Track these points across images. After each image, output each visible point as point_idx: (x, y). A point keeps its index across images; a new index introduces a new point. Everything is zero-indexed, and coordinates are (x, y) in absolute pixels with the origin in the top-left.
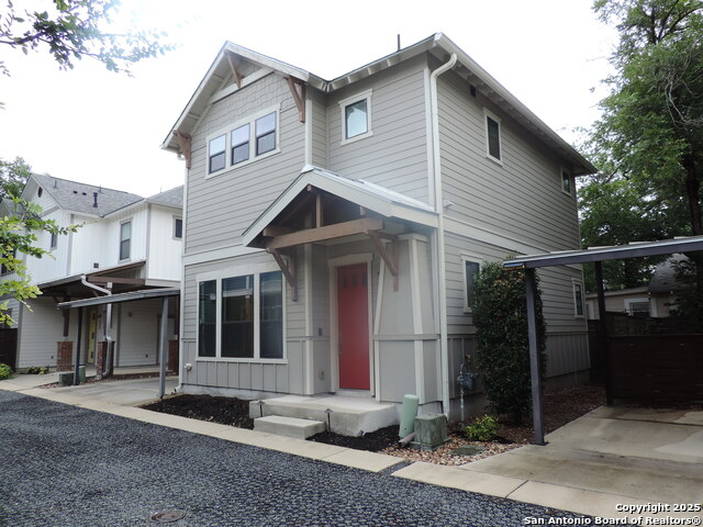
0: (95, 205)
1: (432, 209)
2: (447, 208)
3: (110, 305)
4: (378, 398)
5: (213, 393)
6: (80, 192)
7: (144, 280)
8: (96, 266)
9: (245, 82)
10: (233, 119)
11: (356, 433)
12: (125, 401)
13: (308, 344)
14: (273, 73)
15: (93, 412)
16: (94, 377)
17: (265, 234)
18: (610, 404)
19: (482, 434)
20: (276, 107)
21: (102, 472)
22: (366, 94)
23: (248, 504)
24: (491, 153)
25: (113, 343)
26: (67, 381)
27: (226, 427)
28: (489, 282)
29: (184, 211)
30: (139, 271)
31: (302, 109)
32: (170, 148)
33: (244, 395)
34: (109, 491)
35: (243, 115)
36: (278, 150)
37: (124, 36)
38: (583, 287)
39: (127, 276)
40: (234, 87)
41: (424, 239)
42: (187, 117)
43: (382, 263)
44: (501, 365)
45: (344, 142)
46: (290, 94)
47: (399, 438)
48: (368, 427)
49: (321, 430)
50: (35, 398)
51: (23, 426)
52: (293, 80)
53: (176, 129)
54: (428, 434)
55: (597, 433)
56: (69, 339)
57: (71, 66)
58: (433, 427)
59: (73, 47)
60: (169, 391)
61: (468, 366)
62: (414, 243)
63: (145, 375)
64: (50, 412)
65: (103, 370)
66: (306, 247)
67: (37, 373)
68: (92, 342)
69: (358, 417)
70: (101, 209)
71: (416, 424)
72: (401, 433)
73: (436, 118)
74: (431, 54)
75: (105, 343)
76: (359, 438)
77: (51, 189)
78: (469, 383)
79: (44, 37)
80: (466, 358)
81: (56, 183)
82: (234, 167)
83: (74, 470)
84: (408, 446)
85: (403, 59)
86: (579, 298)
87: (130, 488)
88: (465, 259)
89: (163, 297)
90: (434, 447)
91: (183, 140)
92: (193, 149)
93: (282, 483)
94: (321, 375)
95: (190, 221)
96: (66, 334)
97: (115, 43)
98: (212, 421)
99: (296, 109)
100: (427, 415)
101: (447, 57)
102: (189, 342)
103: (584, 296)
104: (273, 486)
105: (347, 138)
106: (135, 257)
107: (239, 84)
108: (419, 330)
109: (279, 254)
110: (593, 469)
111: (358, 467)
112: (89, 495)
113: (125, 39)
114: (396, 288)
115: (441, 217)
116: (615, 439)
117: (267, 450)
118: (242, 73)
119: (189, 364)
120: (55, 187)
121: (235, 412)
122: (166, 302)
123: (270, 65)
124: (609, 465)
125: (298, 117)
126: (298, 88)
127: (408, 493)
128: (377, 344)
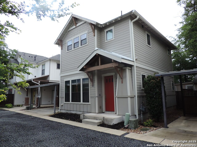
0: (35, 60)
1: (132, 60)
2: (136, 59)
3: (39, 88)
4: (117, 114)
5: (69, 112)
6: (31, 56)
7: (49, 81)
8: (35, 77)
9: (78, 25)
10: (74, 36)
11: (112, 124)
12: (44, 114)
13: (97, 99)
14: (86, 22)
15: (36, 118)
16: (35, 107)
17: (84, 68)
18: (184, 116)
19: (149, 125)
20: (87, 32)
21: (41, 135)
22: (112, 28)
23: (84, 145)
24: (148, 44)
25: (40, 98)
26: (28, 109)
27: (74, 122)
28: (149, 80)
29: (61, 62)
30: (47, 78)
31: (94, 32)
32: (56, 44)
33: (78, 113)
34: (44, 141)
35: (77, 34)
36: (87, 44)
37: (57, 10)
38: (174, 82)
39: (44, 79)
40: (75, 27)
41: (130, 68)
42: (61, 35)
43: (118, 75)
44: (153, 104)
45: (106, 41)
46: (91, 28)
47: (124, 126)
48: (115, 122)
49: (101, 123)
50: (20, 113)
51: (17, 121)
52: (91, 24)
53: (58, 38)
54: (133, 124)
55: (182, 124)
56: (28, 97)
57: (41, 20)
58: (134, 123)
59: (43, 14)
60: (56, 112)
61: (143, 105)
62: (127, 69)
63: (49, 107)
64: (24, 117)
65: (38, 106)
66: (96, 71)
67: (19, 106)
68: (34, 98)
69: (112, 120)
70: (37, 61)
71: (129, 122)
72: (125, 124)
73: (133, 34)
74: (132, 16)
75: (38, 98)
76: (113, 126)
77: (23, 56)
78: (144, 110)
79: (35, 11)
80: (142, 102)
81: (24, 54)
82: (75, 49)
83: (33, 134)
84: (127, 128)
85: (123, 18)
86: (173, 85)
87: (49, 140)
88: (142, 74)
89: (55, 85)
90: (135, 128)
91: (60, 42)
92: (63, 44)
93: (93, 139)
94: (100, 107)
95: (62, 64)
96: (27, 96)
97: (54, 13)
98: (70, 120)
99: (92, 32)
100: (132, 119)
101: (136, 17)
102: (62, 98)
103: (174, 84)
104: (90, 139)
105: (107, 40)
106: (46, 74)
107: (76, 26)
108: (129, 94)
109: (88, 73)
110: (184, 135)
111: (114, 134)
112: (38, 142)
113: (57, 11)
114: (122, 82)
115: (135, 62)
116: (188, 126)
117: (87, 129)
118: (77, 23)
119: (62, 104)
120: (24, 55)
121: (76, 118)
122: (56, 87)
123: (85, 20)
124: (188, 134)
125: (93, 34)
126: (93, 27)
127: (130, 142)
128: (117, 98)
